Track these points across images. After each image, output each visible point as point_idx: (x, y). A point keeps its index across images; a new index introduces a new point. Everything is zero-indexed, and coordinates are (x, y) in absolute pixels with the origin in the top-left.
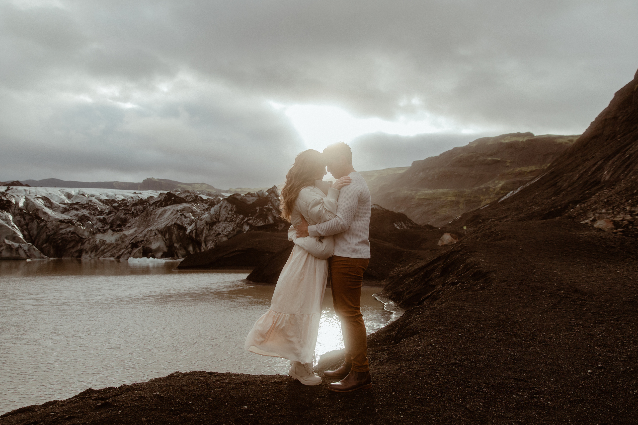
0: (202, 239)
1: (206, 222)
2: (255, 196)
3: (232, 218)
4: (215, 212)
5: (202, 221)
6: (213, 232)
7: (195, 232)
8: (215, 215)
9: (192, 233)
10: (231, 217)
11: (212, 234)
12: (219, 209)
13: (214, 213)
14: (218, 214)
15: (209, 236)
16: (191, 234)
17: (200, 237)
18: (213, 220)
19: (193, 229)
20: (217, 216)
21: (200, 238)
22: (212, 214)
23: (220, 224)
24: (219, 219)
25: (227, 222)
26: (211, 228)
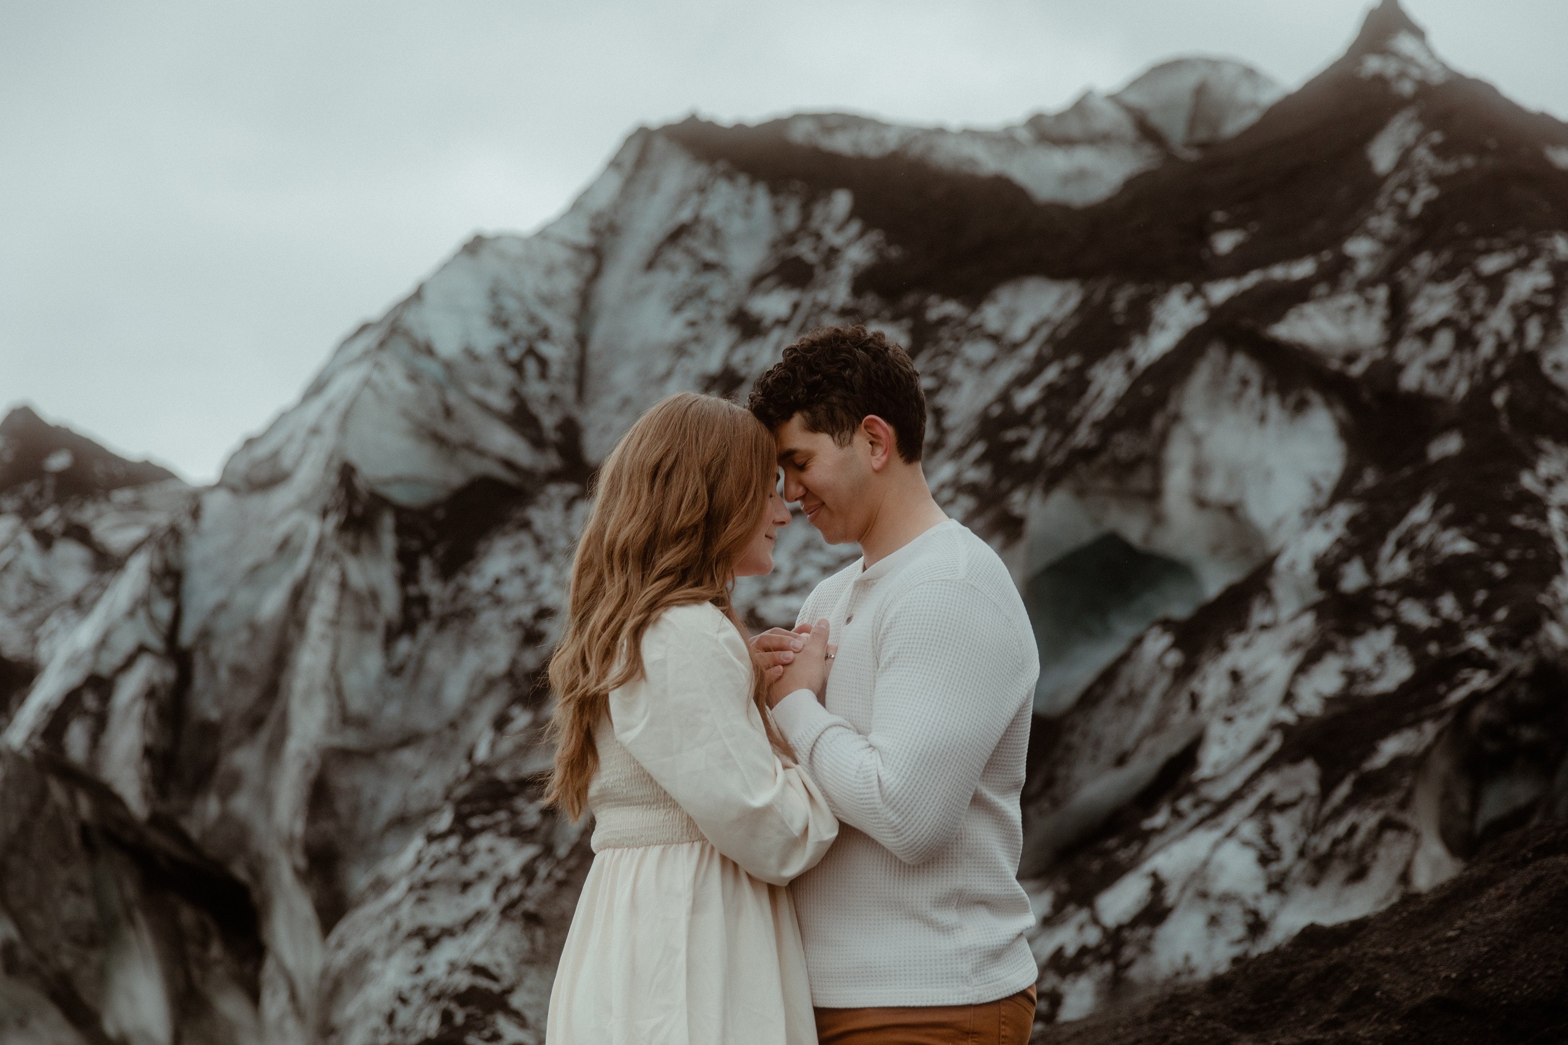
0: (266, 797)
1: (347, 473)
2: (1099, 140)
4: (500, 321)
5: (283, 497)
6: (472, 660)
7: (151, 693)
8: (505, 376)
9: (100, 723)
11: (455, 692)
12: (567, 283)
13: (486, 340)
14: (551, 351)
15: (410, 739)
16: (77, 739)
17: (233, 783)
18: (472, 447)
19: (125, 641)
20: (536, 389)
21: (242, 803)
22: (448, 345)
24: (571, 431)
26: (430, 585)
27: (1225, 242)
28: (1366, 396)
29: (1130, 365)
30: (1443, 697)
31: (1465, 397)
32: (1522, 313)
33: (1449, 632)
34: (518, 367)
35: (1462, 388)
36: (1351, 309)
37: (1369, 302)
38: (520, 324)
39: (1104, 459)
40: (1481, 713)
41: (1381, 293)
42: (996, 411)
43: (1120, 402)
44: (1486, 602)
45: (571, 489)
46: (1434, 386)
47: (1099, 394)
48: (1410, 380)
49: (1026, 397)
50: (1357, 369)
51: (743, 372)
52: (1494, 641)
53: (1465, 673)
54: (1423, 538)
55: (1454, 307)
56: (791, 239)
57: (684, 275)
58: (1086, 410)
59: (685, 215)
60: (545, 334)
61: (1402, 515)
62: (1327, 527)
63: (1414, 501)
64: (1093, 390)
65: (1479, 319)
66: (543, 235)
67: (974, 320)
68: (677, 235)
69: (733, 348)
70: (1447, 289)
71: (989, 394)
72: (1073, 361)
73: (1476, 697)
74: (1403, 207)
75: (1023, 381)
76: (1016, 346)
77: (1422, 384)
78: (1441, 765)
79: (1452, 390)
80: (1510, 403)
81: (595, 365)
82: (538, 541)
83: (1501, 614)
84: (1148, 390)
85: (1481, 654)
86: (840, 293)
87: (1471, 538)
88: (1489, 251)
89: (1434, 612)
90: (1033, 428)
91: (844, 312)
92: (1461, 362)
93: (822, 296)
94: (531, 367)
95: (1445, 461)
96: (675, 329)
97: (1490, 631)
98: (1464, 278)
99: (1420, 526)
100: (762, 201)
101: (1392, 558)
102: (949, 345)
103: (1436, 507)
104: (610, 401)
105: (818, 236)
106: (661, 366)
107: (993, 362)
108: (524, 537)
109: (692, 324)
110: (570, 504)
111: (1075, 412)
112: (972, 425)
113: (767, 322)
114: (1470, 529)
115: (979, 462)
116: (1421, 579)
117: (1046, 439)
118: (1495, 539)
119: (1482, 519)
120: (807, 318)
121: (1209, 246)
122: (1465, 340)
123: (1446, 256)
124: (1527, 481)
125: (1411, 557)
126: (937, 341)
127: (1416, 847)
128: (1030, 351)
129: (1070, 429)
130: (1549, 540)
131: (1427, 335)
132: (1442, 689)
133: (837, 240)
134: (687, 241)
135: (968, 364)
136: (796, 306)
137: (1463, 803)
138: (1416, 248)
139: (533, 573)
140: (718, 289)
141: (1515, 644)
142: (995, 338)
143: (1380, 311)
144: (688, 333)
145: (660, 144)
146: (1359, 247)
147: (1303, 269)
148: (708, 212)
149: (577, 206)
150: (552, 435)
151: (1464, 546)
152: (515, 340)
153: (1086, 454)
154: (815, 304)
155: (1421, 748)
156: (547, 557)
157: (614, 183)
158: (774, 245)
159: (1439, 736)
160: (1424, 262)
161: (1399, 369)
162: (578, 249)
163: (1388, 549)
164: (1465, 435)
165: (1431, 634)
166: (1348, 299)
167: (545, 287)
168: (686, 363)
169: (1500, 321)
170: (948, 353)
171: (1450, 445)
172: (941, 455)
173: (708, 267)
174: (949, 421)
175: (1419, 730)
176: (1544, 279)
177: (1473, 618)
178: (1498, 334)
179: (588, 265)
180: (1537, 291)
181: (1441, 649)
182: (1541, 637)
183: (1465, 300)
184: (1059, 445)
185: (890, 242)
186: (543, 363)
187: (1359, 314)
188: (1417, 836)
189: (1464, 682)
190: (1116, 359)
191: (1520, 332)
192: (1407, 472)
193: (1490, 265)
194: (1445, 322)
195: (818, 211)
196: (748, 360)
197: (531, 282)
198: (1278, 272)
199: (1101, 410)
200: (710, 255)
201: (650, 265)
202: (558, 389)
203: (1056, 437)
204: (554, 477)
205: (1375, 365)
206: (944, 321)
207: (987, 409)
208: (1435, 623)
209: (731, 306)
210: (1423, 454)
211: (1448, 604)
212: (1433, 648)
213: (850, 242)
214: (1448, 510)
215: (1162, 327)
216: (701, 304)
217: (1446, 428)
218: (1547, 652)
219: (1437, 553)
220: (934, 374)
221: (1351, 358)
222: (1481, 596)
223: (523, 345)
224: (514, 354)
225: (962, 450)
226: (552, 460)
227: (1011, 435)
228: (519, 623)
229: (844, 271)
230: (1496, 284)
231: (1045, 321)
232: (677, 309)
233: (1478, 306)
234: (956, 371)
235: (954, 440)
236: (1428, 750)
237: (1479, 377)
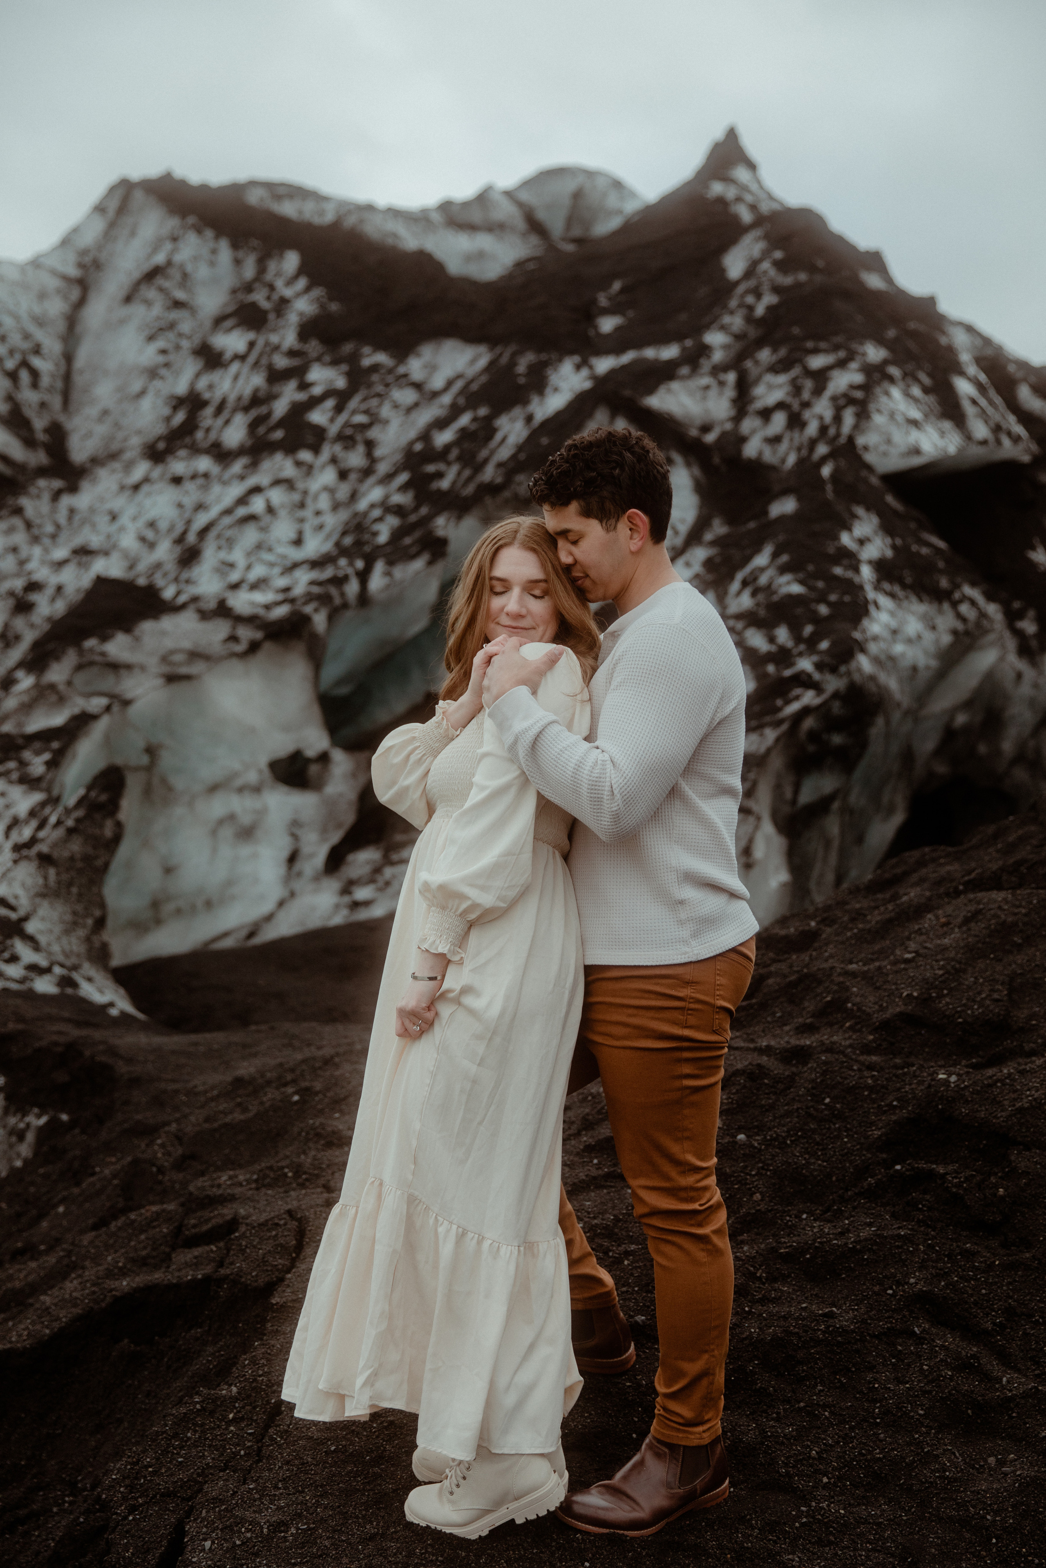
2: (496, 228)
3: (280, 408)
10: (256, 400)
12: (56, 307)
14: (42, 364)
20: (28, 397)
23: (83, 500)
24: (57, 434)
25: (204, 463)
27: (607, 324)
28: (716, 460)
29: (529, 419)
30: (780, 709)
31: (793, 467)
32: (842, 402)
33: (783, 657)
34: (13, 376)
35: (792, 460)
36: (707, 388)
37: (722, 384)
38: (15, 339)
39: (507, 494)
40: (809, 723)
41: (731, 377)
42: (418, 447)
43: (520, 448)
44: (813, 634)
45: (57, 484)
46: (769, 456)
47: (504, 440)
48: (751, 449)
49: (443, 438)
50: (710, 438)
51: (207, 396)
52: (819, 666)
53: (797, 691)
54: (763, 580)
55: (788, 394)
56: (249, 288)
57: (157, 310)
58: (492, 452)
59: (160, 258)
60: (37, 350)
61: (747, 560)
62: (688, 564)
63: (757, 549)
64: (498, 436)
65: (806, 405)
66: (36, 263)
67: (401, 370)
68: (152, 275)
69: (198, 375)
70: (782, 379)
71: (412, 434)
72: (483, 411)
73: (806, 711)
74: (751, 308)
75: (441, 424)
76: (435, 395)
77: (760, 453)
78: (777, 763)
79: (783, 461)
80: (834, 476)
81: (79, 380)
82: (29, 525)
83: (824, 645)
84: (545, 441)
85: (809, 676)
86: (289, 338)
87: (801, 582)
88: (816, 351)
89: (772, 640)
90: (449, 464)
91: (292, 353)
92: (791, 440)
93: (274, 338)
94: (24, 376)
95: (782, 518)
96: (149, 355)
97: (815, 658)
98: (796, 371)
99: (762, 570)
100: (225, 253)
101: (739, 593)
102: (379, 388)
103: (775, 555)
104: (93, 411)
105: (272, 287)
106: (136, 386)
107: (416, 405)
108: (17, 521)
109: (164, 352)
110: (56, 496)
111: (484, 453)
112: (398, 457)
113: (228, 355)
114: (801, 575)
115: (403, 488)
116: (762, 612)
117: (459, 474)
118: (820, 584)
119: (811, 568)
120: (261, 355)
121: (596, 327)
122: (796, 422)
123: (783, 352)
124: (846, 539)
125: (754, 594)
126: (369, 385)
127: (757, 828)
128: (446, 399)
129: (479, 468)
130: (861, 588)
131: (766, 414)
132: (779, 702)
133: (288, 292)
134: (160, 281)
135: (396, 406)
136: (252, 345)
137: (788, 794)
138: (759, 343)
139: (24, 553)
140: (186, 326)
141: (834, 670)
142: (418, 386)
143: (730, 392)
144: (161, 359)
145: (138, 195)
146: (715, 338)
147: (670, 352)
148: (178, 258)
149: (65, 242)
150: (41, 436)
151: (796, 589)
152: (11, 352)
153: (492, 489)
154: (267, 344)
155: (763, 750)
156: (36, 540)
157: (98, 226)
158: (234, 292)
159: (777, 740)
160: (765, 355)
161: (743, 440)
162: (65, 278)
163: (735, 586)
164: (799, 500)
165: (769, 657)
166: (705, 380)
167: (37, 310)
168: (158, 383)
169: (823, 408)
170: (379, 395)
171: (785, 506)
172: (372, 480)
173: (178, 304)
174: (378, 453)
175: (761, 735)
176: (858, 378)
177: (802, 647)
178: (821, 418)
179: (75, 294)
180: (853, 387)
181: (778, 670)
182: (853, 665)
183: (797, 389)
184: (470, 479)
185: (331, 299)
186: (35, 374)
187: (713, 393)
188: (759, 819)
189: (797, 698)
190: (518, 412)
191: (838, 419)
192: (752, 525)
193: (817, 362)
194: (781, 406)
195: (272, 266)
196: (211, 387)
197: (26, 304)
198: (650, 353)
199: (504, 453)
200: (180, 295)
201: (128, 299)
202: (47, 397)
203: (467, 473)
204: (43, 472)
205: (724, 435)
206: (375, 368)
207: (412, 443)
208: (773, 648)
209: (197, 340)
210: (766, 513)
211: (783, 634)
212: (771, 668)
213: (298, 295)
214: (784, 558)
215: (556, 390)
216: (171, 335)
217: (785, 492)
218: (856, 677)
219: (775, 593)
220: (366, 412)
221: (706, 428)
222: (808, 630)
223: (18, 357)
224: (10, 364)
225: (389, 477)
226: (39, 458)
227: (431, 468)
228: (11, 594)
229: (293, 319)
230: (821, 378)
231: (459, 376)
232: (151, 338)
233: (806, 395)
234: (386, 411)
235: (383, 468)
236: (769, 751)
237: (804, 452)
